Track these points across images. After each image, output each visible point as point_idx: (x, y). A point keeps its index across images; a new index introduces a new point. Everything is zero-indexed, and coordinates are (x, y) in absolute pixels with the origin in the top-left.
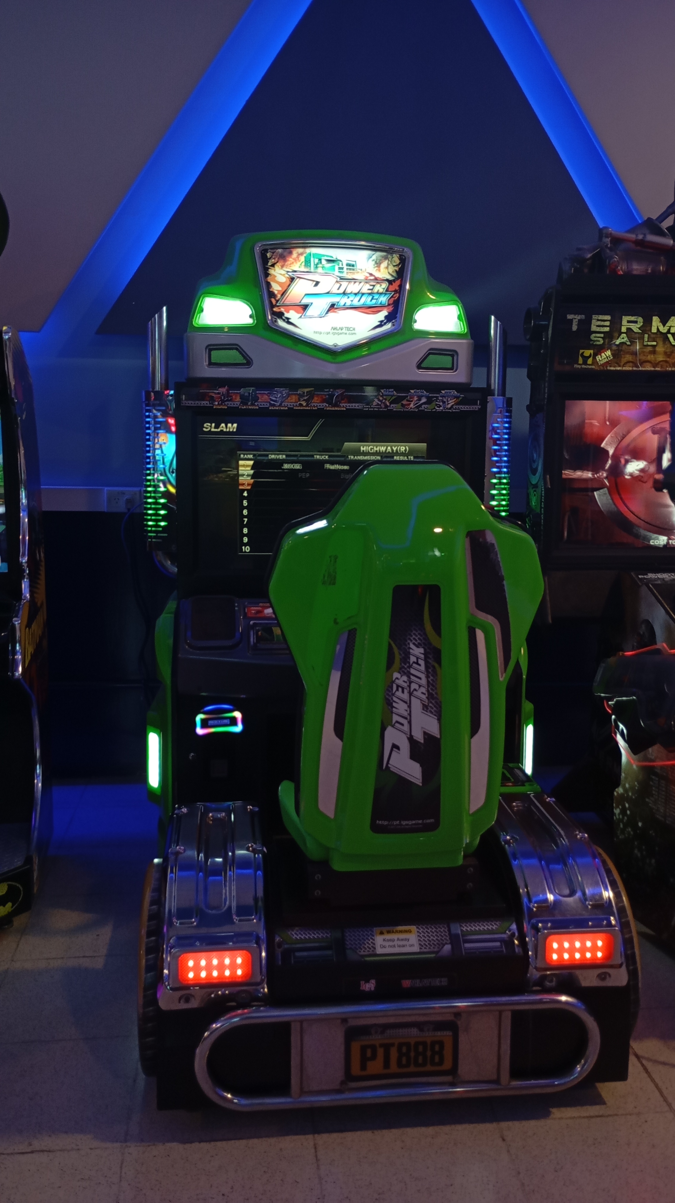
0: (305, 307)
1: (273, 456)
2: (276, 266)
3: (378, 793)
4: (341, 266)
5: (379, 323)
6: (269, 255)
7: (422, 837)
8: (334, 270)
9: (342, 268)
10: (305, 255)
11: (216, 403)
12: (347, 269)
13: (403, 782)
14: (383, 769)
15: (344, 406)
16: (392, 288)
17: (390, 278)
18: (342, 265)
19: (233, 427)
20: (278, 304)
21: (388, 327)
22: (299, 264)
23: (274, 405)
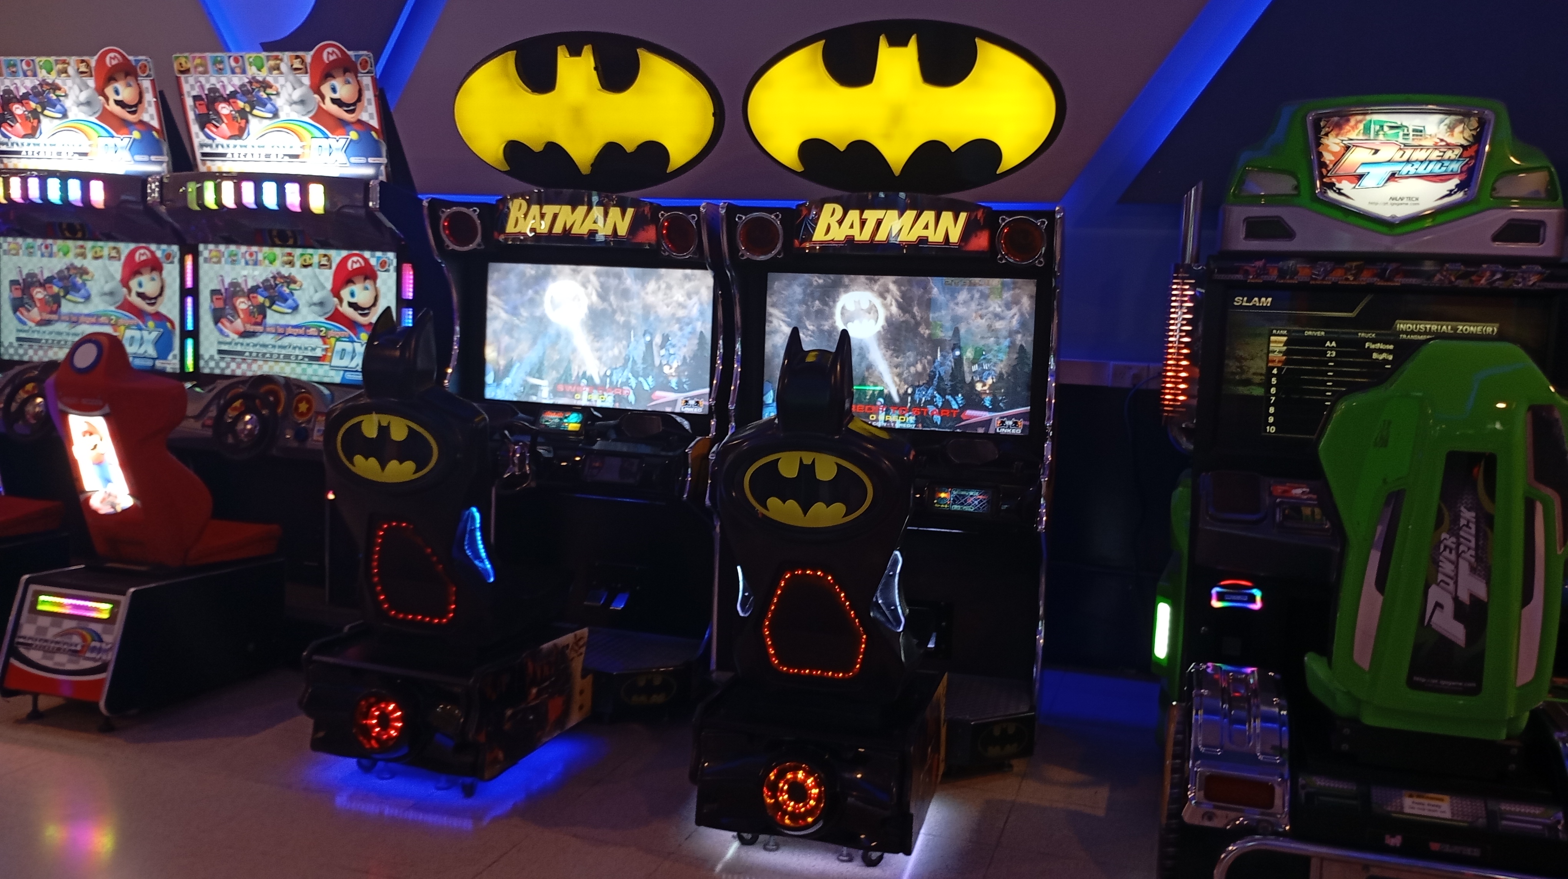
0: (1360, 177)
1: (1310, 333)
2: (1329, 135)
3: (1417, 648)
4: (1406, 132)
5: (1448, 192)
6: (1322, 124)
7: (1461, 701)
8: (1398, 136)
9: (1408, 135)
10: (1364, 122)
11: (1251, 277)
12: (1413, 135)
13: (1444, 641)
14: (1424, 626)
15: (1398, 281)
16: (1466, 154)
17: (1465, 143)
18: (1408, 131)
19: (1267, 301)
20: (1329, 175)
21: (1460, 195)
22: (1357, 131)
23: (1315, 279)
